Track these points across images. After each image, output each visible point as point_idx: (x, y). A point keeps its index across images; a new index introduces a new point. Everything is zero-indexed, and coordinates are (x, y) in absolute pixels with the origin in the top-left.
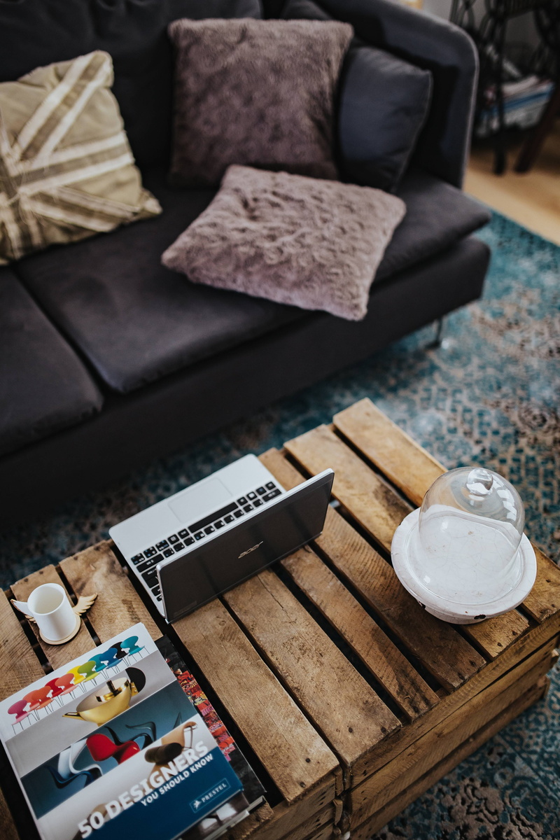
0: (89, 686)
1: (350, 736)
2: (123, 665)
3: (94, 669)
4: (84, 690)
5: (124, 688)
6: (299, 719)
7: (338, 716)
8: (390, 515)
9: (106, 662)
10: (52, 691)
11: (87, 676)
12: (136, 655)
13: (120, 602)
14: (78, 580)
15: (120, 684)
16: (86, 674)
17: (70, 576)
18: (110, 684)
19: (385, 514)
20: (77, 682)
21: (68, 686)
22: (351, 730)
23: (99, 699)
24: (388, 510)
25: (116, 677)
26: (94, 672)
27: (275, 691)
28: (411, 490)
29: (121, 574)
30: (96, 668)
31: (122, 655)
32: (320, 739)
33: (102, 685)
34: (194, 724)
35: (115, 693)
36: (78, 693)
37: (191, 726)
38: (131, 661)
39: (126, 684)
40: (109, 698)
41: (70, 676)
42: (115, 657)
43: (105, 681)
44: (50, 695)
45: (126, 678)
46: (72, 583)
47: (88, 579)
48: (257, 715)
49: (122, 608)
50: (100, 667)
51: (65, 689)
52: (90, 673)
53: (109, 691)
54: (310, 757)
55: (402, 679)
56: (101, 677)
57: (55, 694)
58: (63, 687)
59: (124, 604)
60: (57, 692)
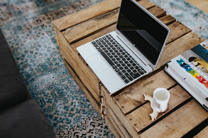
0: (199, 71)
1: (184, 29)
2: (189, 63)
3: (192, 71)
4: (201, 72)
5: (197, 62)
6: (181, 39)
7: (179, 32)
8: (107, 18)
9: (189, 68)
10: (204, 81)
11: (195, 72)
12: (184, 60)
13: (144, 88)
14: (135, 104)
15: (196, 63)
16: (195, 73)
17: (133, 107)
18: (196, 66)
19: (107, 20)
20: (198, 75)
21: (200, 77)
22: (182, 29)
23: (203, 68)
24: (105, 19)
25: (193, 64)
26: (193, 71)
27: (174, 44)
28: (97, 14)
29: (132, 89)
30: (192, 70)
31: (184, 64)
32: (186, 35)
33: (198, 68)
34: (203, 45)
35: (199, 64)
36: (202, 74)
37: (204, 45)
38: (186, 61)
39: (195, 61)
40: (202, 65)
41: (197, 77)
42: (186, 66)
43: (195, 67)
44: (206, 82)
45: (193, 62)
46: (136, 106)
47: (134, 100)
48: (182, 47)
49: (147, 87)
50: (191, 69)
51: (202, 78)
52: (194, 72)
53: (199, 66)
54: (192, 37)
55: (165, 20)
56: (195, 69)
57: (205, 80)
58: (202, 79)
59: (145, 86)
60: (204, 80)
